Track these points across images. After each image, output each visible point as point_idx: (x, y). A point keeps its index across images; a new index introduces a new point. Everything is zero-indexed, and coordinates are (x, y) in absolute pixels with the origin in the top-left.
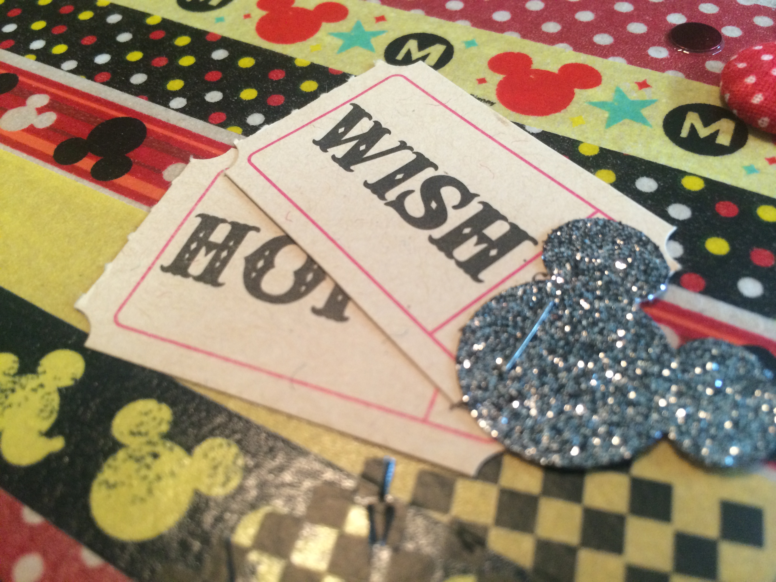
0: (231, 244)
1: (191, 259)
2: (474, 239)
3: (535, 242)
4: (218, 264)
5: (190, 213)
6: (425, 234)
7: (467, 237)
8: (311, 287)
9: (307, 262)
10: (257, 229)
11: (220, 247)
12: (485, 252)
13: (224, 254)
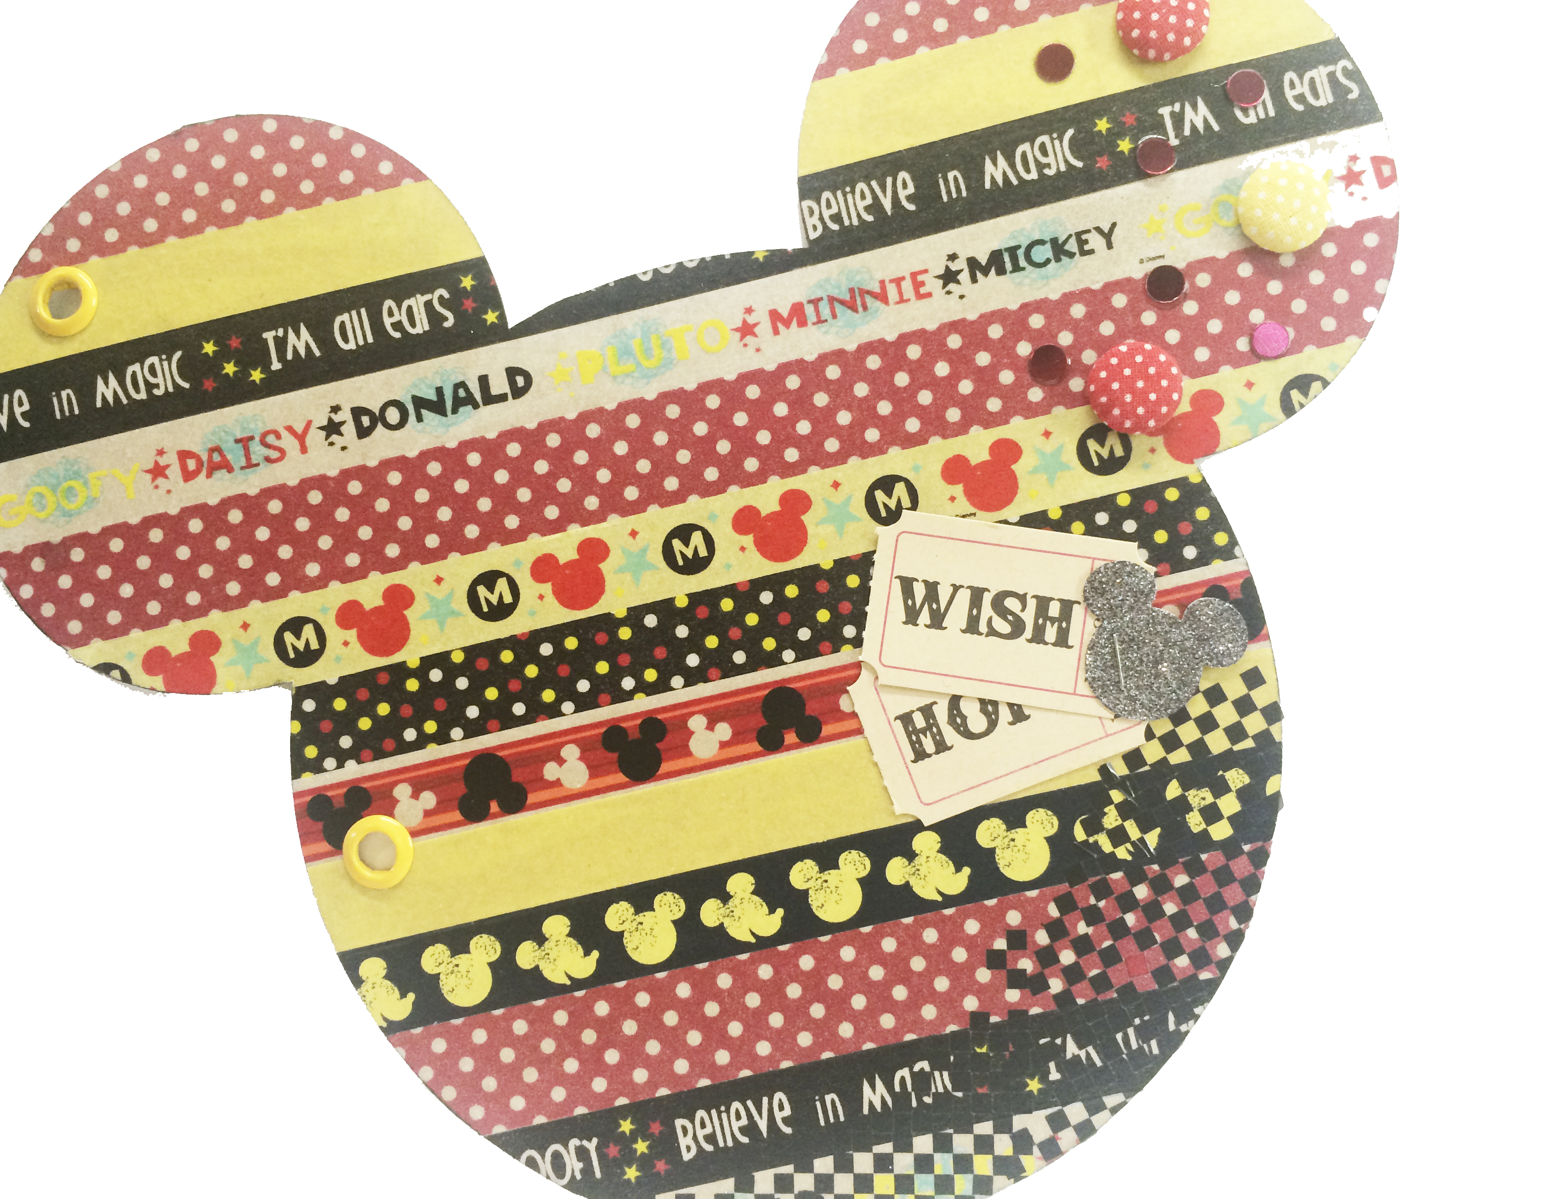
0: (931, 721)
1: (921, 744)
2: (1048, 623)
3: (1079, 603)
4: (938, 738)
5: (889, 722)
6: (1022, 640)
7: (1044, 626)
8: (996, 712)
9: (981, 704)
10: (935, 703)
11: (929, 727)
12: (1060, 627)
13: (935, 730)
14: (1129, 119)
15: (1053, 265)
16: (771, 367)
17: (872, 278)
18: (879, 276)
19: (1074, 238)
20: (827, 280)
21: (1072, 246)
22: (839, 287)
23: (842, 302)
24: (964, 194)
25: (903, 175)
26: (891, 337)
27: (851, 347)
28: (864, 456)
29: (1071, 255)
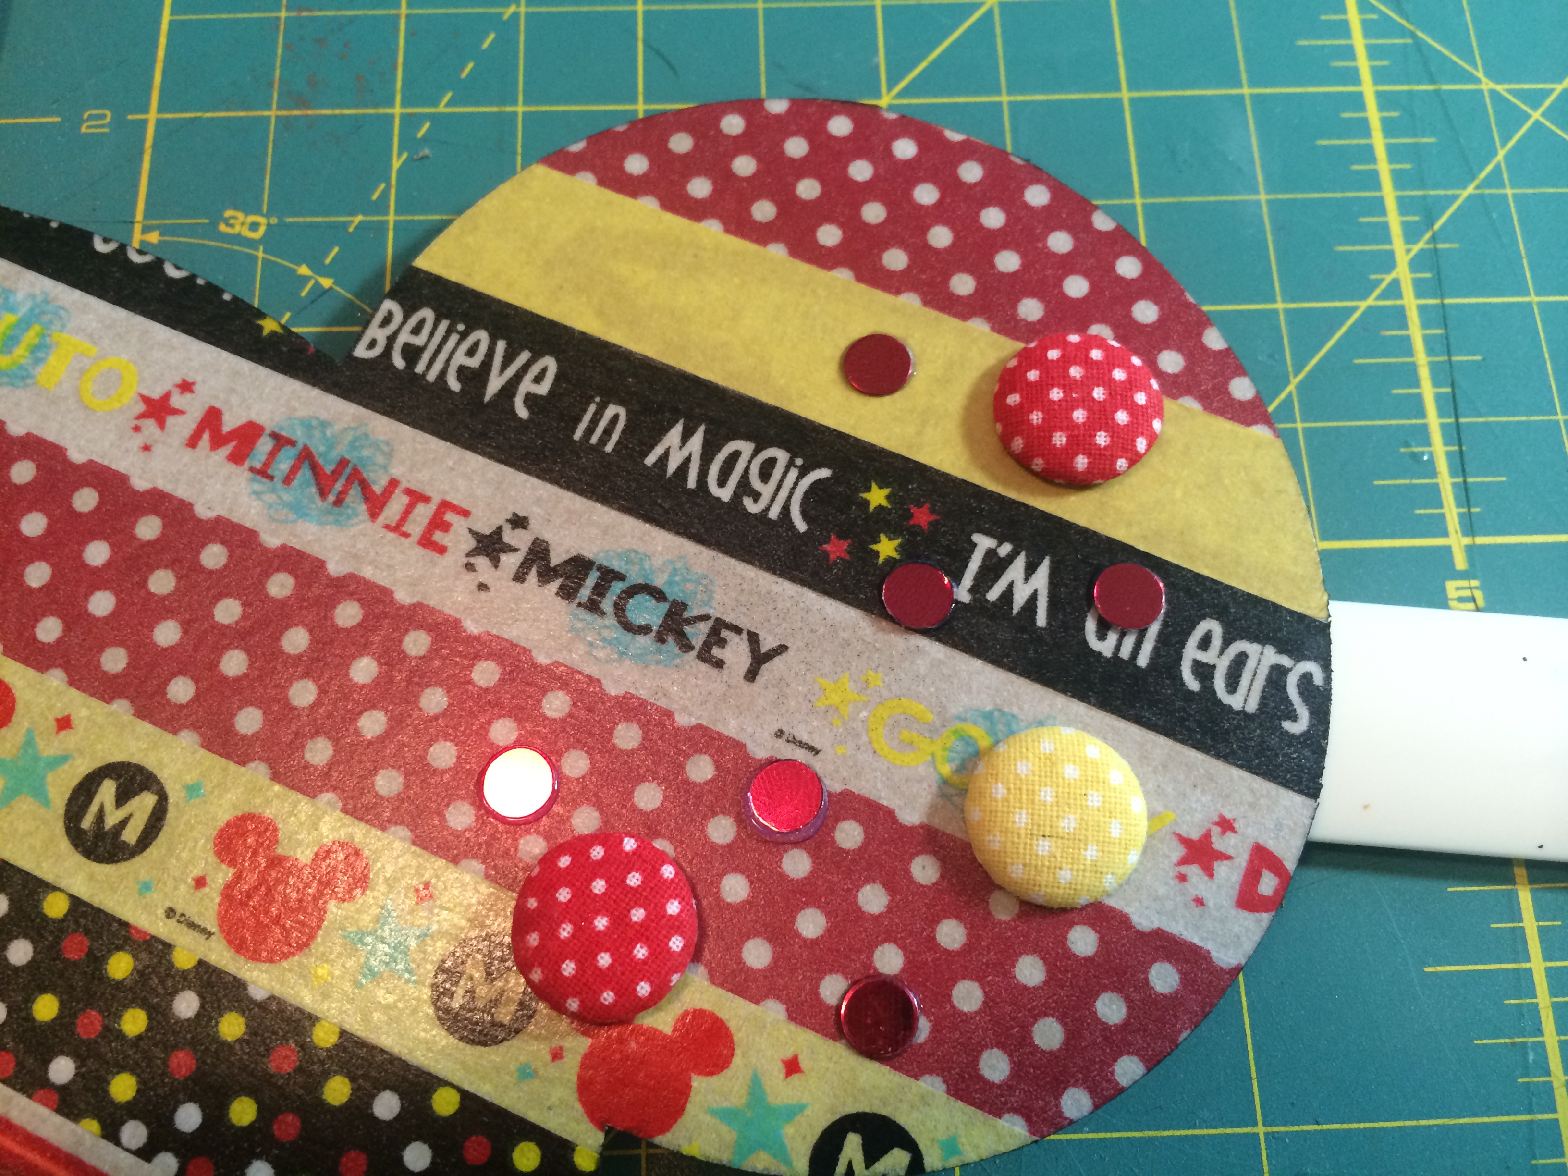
14: (922, 517)
15: (645, 641)
16: (140, 484)
17: (385, 467)
18: (396, 472)
19: (710, 623)
20: (324, 424)
21: (698, 634)
22: (331, 447)
23: (315, 468)
24: (609, 448)
25: (550, 363)
26: (335, 568)
27: (271, 540)
28: (142, 713)
29: (686, 647)
